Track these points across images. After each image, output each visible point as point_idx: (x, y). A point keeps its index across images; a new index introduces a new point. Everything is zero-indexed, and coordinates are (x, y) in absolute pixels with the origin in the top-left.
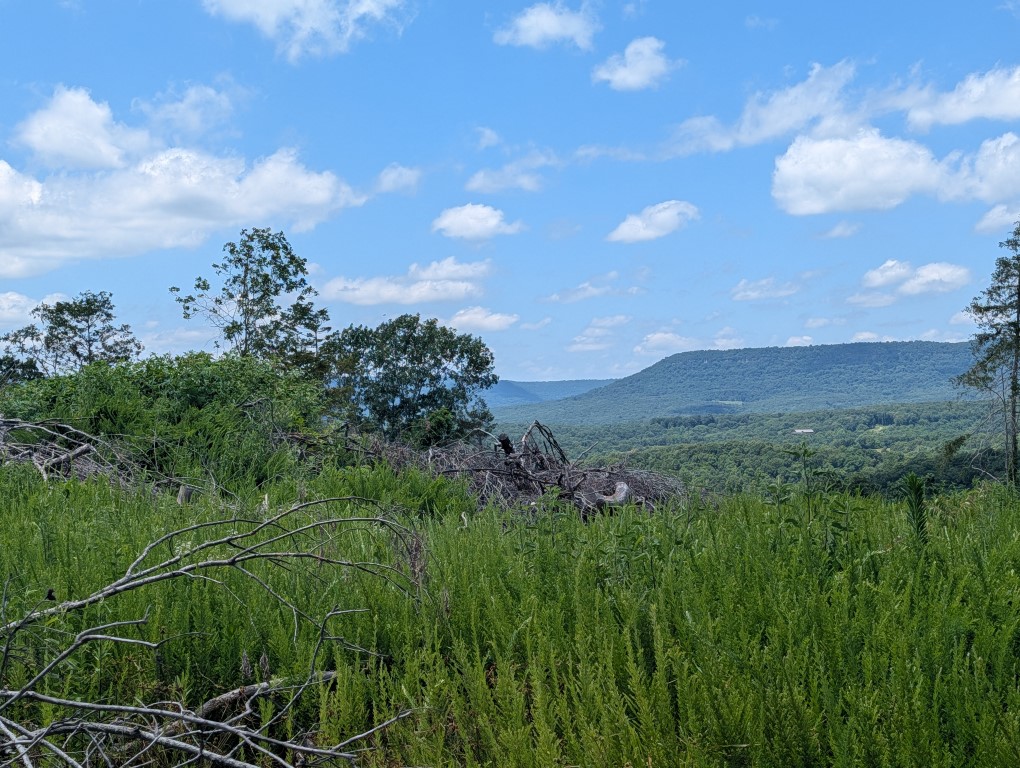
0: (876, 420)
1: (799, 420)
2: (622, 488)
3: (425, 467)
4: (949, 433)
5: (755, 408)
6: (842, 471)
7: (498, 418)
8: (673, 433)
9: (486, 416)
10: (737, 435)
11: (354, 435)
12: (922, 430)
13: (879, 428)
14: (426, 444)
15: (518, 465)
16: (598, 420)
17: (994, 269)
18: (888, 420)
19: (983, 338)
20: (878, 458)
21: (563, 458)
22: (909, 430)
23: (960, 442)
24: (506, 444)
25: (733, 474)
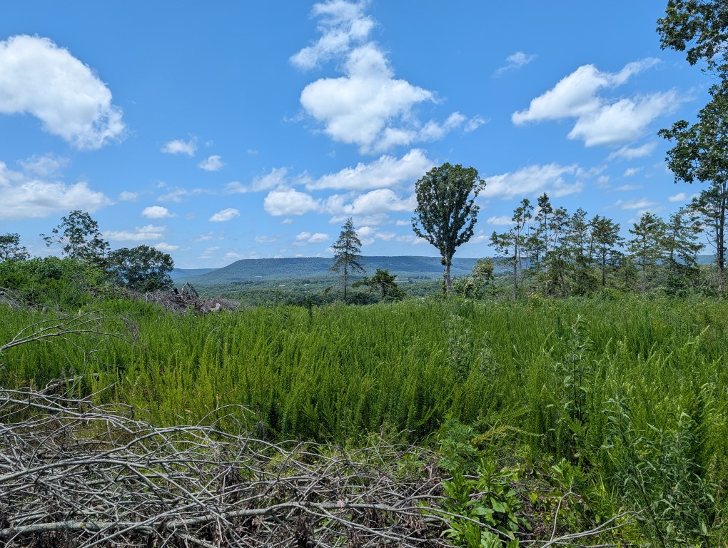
0: (305, 282)
1: (280, 282)
2: (218, 305)
3: (145, 298)
4: (326, 286)
5: (267, 278)
6: (294, 298)
7: (175, 282)
8: (239, 287)
9: (170, 281)
10: (260, 288)
11: (117, 288)
12: (320, 285)
13: (306, 285)
14: (146, 290)
15: (180, 298)
16: (212, 283)
17: (340, 234)
18: (309, 282)
19: (336, 257)
20: (306, 294)
21: (197, 296)
22: (315, 285)
23: (329, 289)
24: (176, 291)
25: (259, 300)
